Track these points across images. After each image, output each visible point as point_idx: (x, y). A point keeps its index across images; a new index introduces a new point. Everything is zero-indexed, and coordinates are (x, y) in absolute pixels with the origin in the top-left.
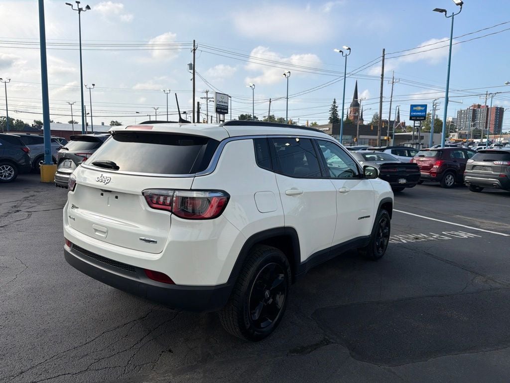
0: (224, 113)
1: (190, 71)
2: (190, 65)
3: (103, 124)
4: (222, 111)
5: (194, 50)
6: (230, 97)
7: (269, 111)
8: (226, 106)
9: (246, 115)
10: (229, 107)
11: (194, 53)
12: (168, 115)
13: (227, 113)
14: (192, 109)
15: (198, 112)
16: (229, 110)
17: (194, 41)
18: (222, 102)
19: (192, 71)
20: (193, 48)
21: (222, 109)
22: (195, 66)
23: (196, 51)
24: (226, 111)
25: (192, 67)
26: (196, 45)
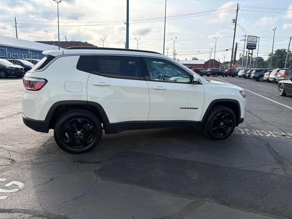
0: (252, 49)
1: (233, 24)
2: (234, 20)
3: (186, 59)
4: (252, 47)
5: (237, 10)
6: (259, 38)
7: (289, 46)
8: (255, 44)
9: (282, 49)
10: (257, 45)
11: (237, 12)
12: (215, 52)
13: (255, 49)
14: (232, 48)
15: (236, 49)
16: (257, 47)
17: (238, 4)
18: (252, 41)
19: (234, 24)
20: (237, 9)
21: (252, 46)
22: (237, 20)
23: (238, 11)
24: (255, 48)
25: (235, 21)
26: (239, 6)
